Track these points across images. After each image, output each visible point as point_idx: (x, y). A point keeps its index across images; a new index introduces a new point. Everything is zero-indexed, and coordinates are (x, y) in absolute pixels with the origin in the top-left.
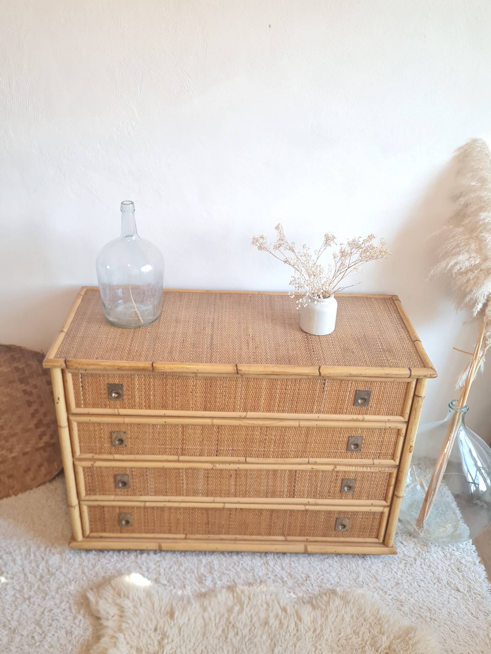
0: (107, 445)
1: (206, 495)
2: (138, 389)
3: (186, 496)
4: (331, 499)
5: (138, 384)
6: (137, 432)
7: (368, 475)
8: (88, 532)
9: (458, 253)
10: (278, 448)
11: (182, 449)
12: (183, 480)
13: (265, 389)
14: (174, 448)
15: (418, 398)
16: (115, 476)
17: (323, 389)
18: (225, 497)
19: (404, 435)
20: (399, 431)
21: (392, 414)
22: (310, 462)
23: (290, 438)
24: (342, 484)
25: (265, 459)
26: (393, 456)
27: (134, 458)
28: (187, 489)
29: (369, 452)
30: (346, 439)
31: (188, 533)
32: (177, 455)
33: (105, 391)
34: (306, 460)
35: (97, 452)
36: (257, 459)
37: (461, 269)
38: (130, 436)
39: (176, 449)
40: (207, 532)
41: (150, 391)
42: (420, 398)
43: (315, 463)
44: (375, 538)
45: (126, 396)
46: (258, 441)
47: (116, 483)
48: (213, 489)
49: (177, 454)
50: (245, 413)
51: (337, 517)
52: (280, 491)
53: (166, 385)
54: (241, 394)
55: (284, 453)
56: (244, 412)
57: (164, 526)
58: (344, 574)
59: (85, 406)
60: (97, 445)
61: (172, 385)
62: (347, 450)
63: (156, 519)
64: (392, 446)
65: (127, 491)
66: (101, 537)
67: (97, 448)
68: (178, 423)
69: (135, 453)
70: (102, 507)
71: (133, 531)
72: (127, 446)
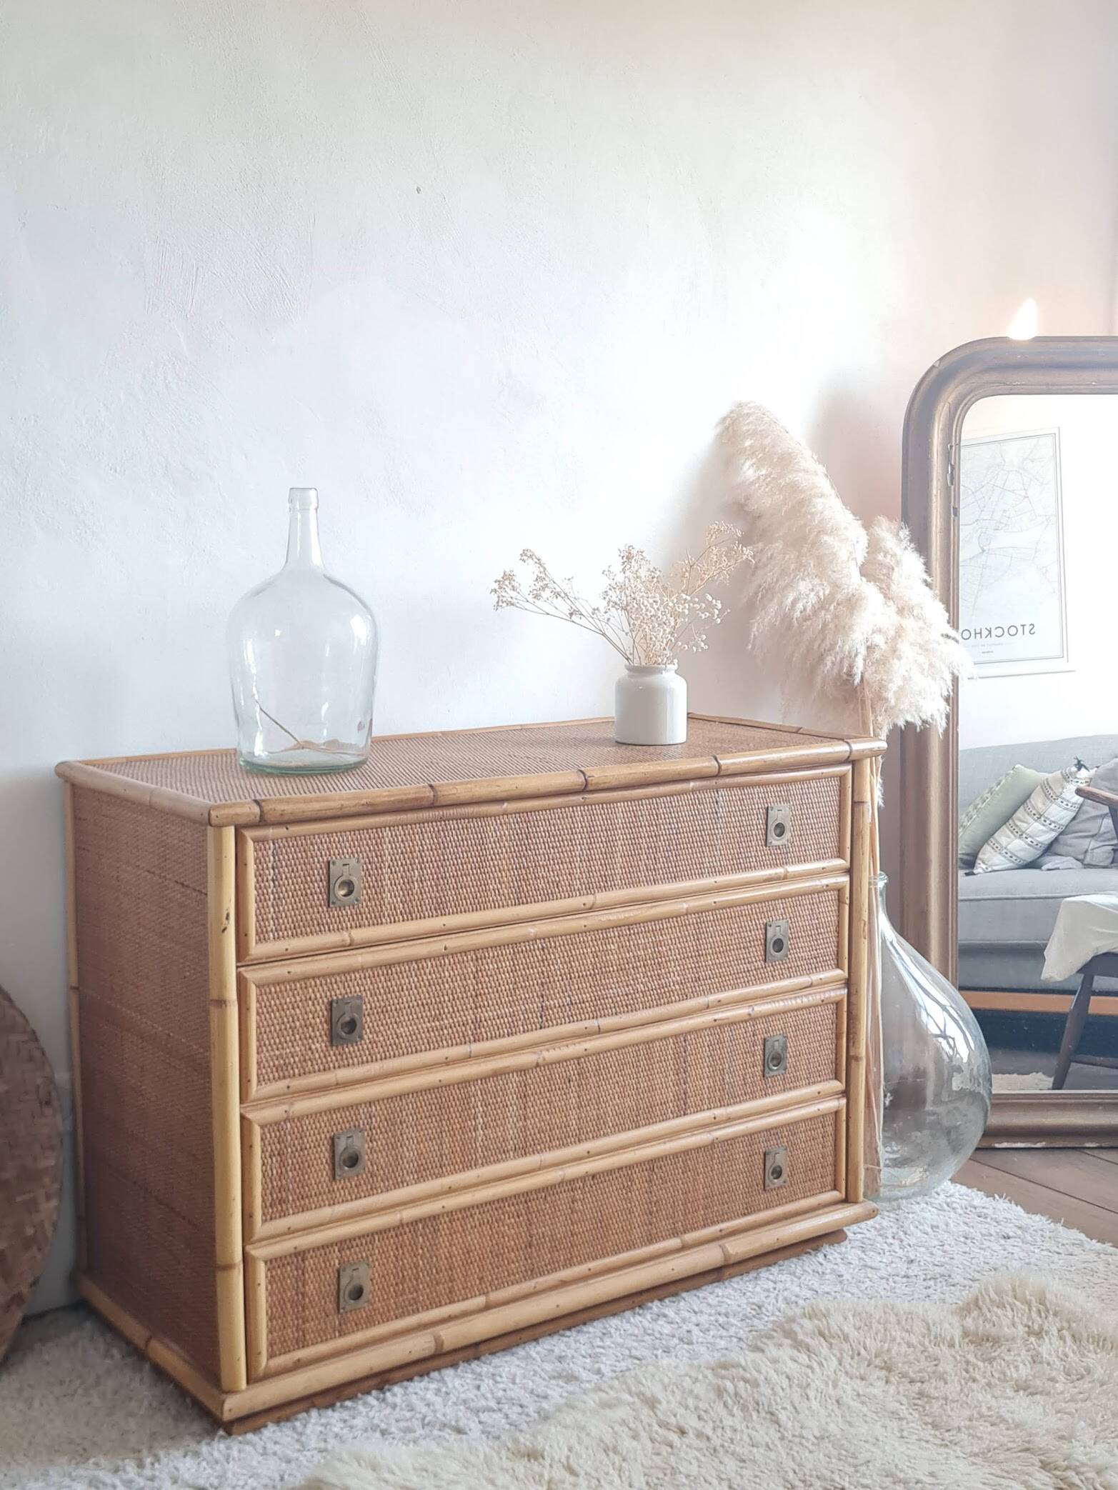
0: (319, 1045)
1: (523, 1151)
2: (389, 867)
3: (483, 1165)
4: (750, 1099)
5: (389, 854)
6: (385, 992)
7: (802, 1017)
9: (790, 585)
10: (650, 979)
11: (475, 1021)
12: (476, 1118)
14: (460, 1025)
15: (860, 807)
16: (333, 1142)
17: (716, 813)
18: (559, 1146)
19: (848, 901)
20: (840, 891)
21: (824, 856)
22: (708, 1005)
23: (670, 949)
24: (764, 1055)
25: (630, 1014)
26: (838, 958)
27: (380, 1068)
28: (483, 1144)
29: (799, 958)
30: (760, 933)
31: (489, 1289)
32: (465, 1043)
33: (322, 884)
34: (702, 1000)
35: (296, 1072)
36: (616, 1017)
37: (805, 609)
38: (369, 1006)
39: (464, 1024)
40: (529, 1273)
41: (413, 870)
42: (865, 806)
43: (718, 1006)
44: (832, 1190)
45: (365, 891)
46: (615, 968)
47: (334, 1164)
48: (536, 1131)
49: (464, 1040)
50: (591, 897)
51: (764, 1147)
52: (661, 1104)
55: (662, 990)
56: (589, 893)
59: (276, 934)
60: (297, 1049)
62: (765, 961)
64: (833, 936)
65: (358, 1184)
66: (299, 1365)
67: (297, 1059)
68: (465, 948)
69: (379, 1056)
70: (300, 1259)
71: (370, 1322)
72: (361, 1037)
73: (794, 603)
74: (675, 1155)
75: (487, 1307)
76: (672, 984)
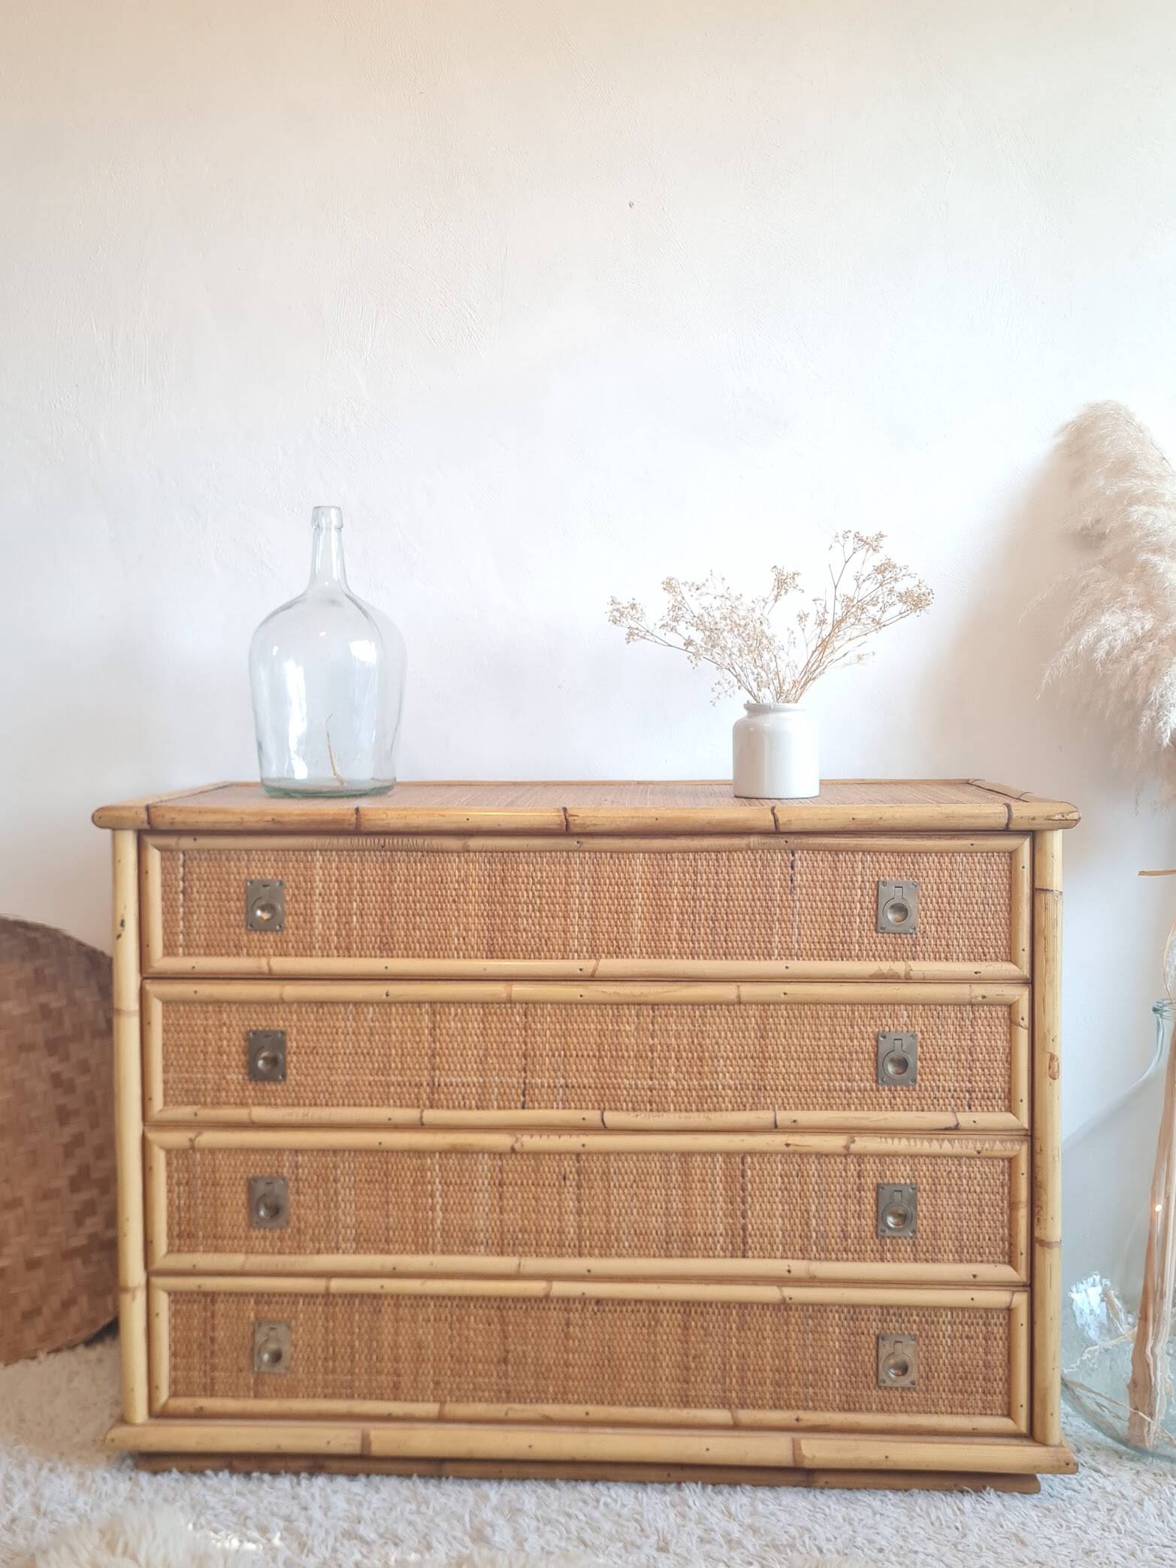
0: (236, 1076)
1: (499, 1250)
2: (320, 895)
3: (443, 1252)
4: (853, 1260)
5: (321, 881)
6: (315, 1032)
7: (948, 1169)
8: (163, 1395)
10: (687, 1077)
11: (431, 1084)
12: (432, 1196)
13: (643, 885)
14: (410, 1085)
15: (1043, 896)
16: (251, 1184)
17: (792, 880)
18: (550, 1255)
19: (1026, 1023)
20: (1011, 1011)
21: (982, 957)
22: (778, 1122)
23: (717, 1043)
24: (877, 1206)
25: (655, 1113)
26: (1010, 1101)
27: (304, 1115)
28: (444, 1229)
29: (938, 1087)
30: (869, 1044)
31: (448, 1398)
32: (419, 1107)
33: (238, 904)
34: (765, 1117)
35: (209, 1100)
36: (633, 1114)
37: (1112, 648)
38: (294, 1044)
39: (416, 1085)
40: (504, 1395)
41: (350, 902)
42: (1049, 895)
43: (795, 1129)
44: (1003, 1416)
45: (290, 918)
46: (632, 1054)
47: (252, 1206)
48: (517, 1229)
49: (416, 1104)
50: (593, 962)
51: (877, 1332)
52: (705, 1235)
53: (391, 882)
54: (580, 904)
55: (706, 1093)
56: (590, 958)
57: (379, 1372)
58: (918, 1530)
59: (186, 951)
60: (210, 1076)
61: (406, 881)
62: (877, 1082)
63: (357, 1343)
64: (1000, 1067)
65: (281, 1239)
66: (201, 1415)
67: (209, 1086)
68: (420, 998)
69: (307, 1102)
70: (209, 1300)
71: (292, 1393)
72: (284, 1076)
73: (1098, 639)
74: (727, 1305)
75: (441, 1419)
76: (720, 1087)
